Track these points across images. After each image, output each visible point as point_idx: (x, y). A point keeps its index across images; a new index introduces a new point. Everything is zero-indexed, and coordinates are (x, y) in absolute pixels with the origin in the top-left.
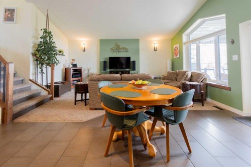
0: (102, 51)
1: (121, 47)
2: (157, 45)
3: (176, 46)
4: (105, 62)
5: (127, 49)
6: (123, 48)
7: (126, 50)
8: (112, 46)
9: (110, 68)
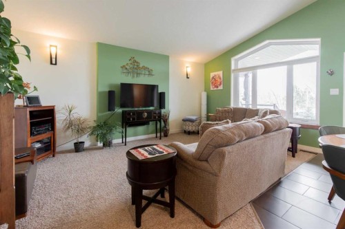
0: (101, 69)
1: (141, 66)
2: (189, 70)
3: (216, 73)
4: (111, 94)
5: (152, 70)
6: (145, 68)
7: (150, 73)
8: (125, 61)
9: (122, 106)
